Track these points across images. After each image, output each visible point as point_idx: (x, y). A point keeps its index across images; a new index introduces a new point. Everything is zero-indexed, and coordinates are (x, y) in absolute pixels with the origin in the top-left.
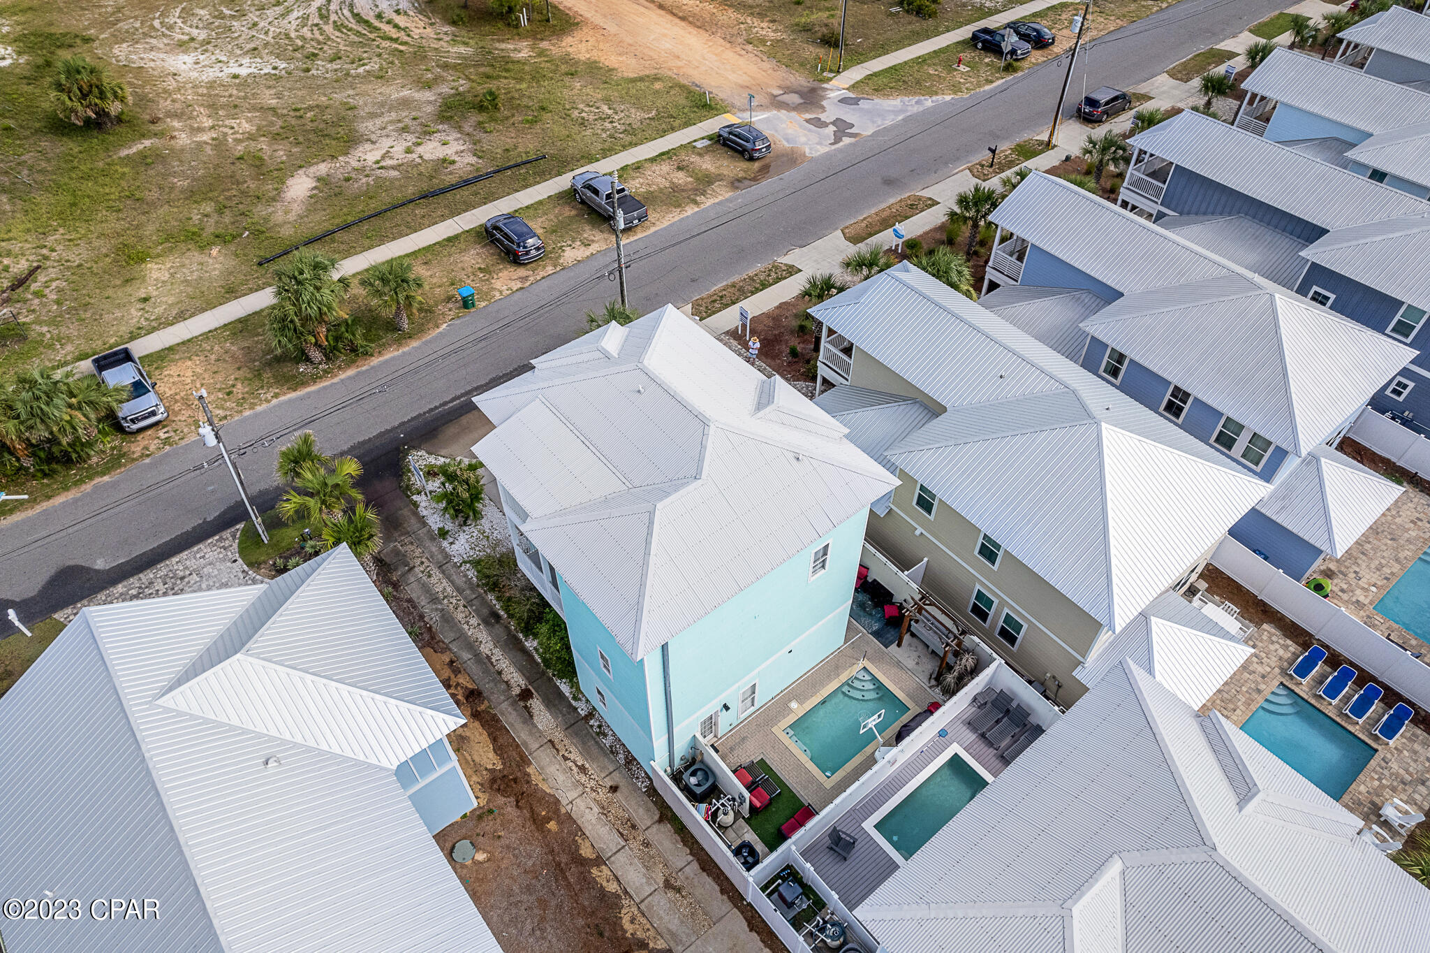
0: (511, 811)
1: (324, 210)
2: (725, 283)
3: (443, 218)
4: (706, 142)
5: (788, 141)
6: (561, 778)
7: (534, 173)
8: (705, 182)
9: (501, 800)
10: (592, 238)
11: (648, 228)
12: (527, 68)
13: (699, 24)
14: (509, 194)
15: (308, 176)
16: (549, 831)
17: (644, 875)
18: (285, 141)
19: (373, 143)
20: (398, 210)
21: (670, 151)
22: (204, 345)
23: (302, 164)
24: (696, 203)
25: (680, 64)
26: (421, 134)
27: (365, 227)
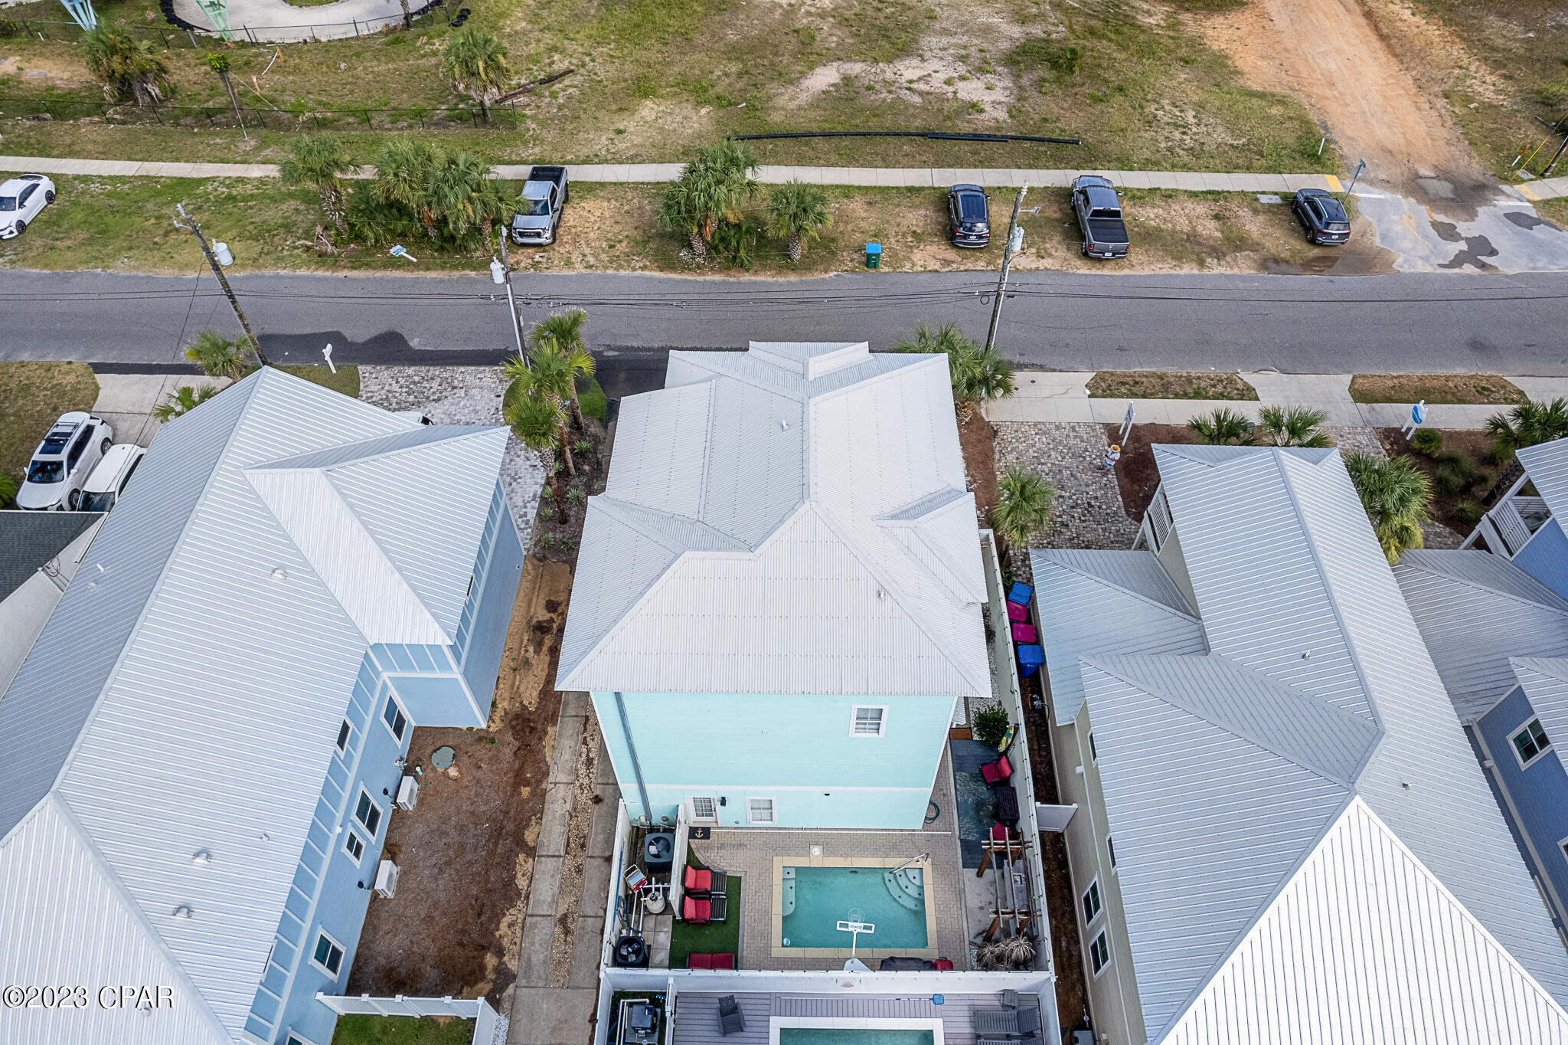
0: (507, 753)
1: (825, 110)
2: (1153, 369)
3: (924, 164)
4: (1277, 200)
5: (1384, 238)
6: (567, 756)
7: (1051, 156)
8: (1237, 243)
9: (509, 737)
10: (1053, 251)
11: (1122, 268)
12: (1142, 37)
13: (1398, 50)
14: (1007, 167)
15: (838, 71)
16: (520, 794)
17: (553, 895)
18: (847, 29)
19: (923, 60)
20: (889, 138)
21: (1223, 192)
22: (629, 194)
23: (842, 56)
24: (1201, 263)
25: (1328, 93)
26: (974, 69)
27: (846, 142)
